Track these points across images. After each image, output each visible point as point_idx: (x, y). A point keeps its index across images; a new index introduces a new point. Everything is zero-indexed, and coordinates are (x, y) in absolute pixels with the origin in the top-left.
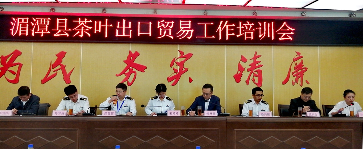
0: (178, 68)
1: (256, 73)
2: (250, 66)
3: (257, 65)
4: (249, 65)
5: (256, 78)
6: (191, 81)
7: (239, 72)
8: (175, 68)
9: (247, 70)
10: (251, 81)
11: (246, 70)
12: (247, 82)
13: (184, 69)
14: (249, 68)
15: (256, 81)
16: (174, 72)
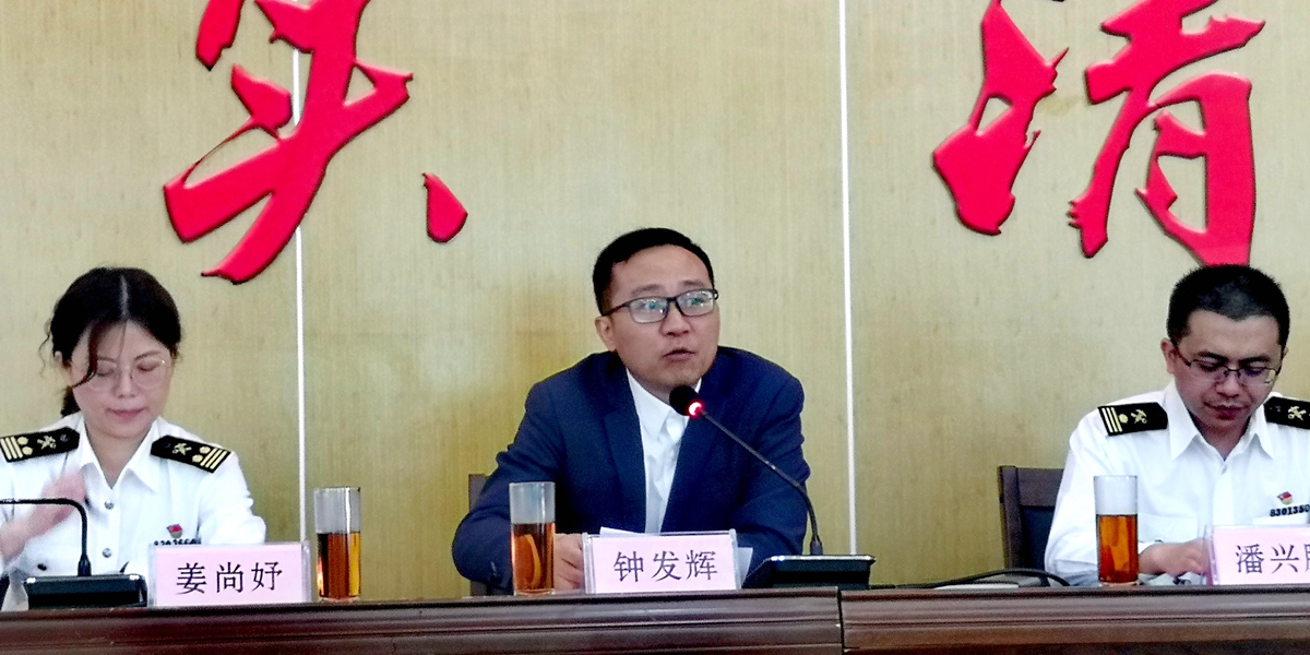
0: (291, 72)
1: (1188, 118)
2: (1119, 45)
3: (1194, 25)
4: (1107, 29)
5: (1187, 178)
6: (445, 217)
7: (997, 110)
8: (258, 75)
9: (1079, 89)
10: (1126, 213)
11: (1070, 82)
12: (1090, 221)
13: (360, 90)
14: (1107, 59)
15: (1191, 212)
16: (244, 118)
